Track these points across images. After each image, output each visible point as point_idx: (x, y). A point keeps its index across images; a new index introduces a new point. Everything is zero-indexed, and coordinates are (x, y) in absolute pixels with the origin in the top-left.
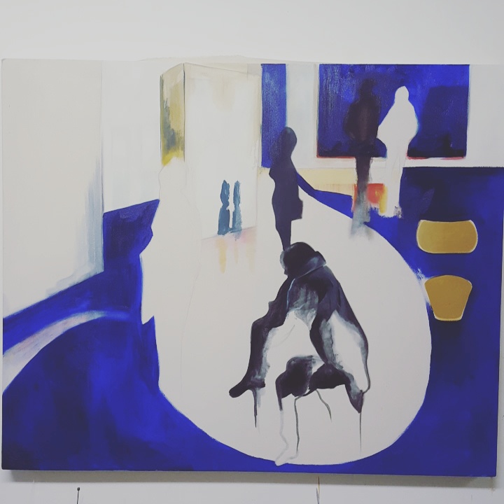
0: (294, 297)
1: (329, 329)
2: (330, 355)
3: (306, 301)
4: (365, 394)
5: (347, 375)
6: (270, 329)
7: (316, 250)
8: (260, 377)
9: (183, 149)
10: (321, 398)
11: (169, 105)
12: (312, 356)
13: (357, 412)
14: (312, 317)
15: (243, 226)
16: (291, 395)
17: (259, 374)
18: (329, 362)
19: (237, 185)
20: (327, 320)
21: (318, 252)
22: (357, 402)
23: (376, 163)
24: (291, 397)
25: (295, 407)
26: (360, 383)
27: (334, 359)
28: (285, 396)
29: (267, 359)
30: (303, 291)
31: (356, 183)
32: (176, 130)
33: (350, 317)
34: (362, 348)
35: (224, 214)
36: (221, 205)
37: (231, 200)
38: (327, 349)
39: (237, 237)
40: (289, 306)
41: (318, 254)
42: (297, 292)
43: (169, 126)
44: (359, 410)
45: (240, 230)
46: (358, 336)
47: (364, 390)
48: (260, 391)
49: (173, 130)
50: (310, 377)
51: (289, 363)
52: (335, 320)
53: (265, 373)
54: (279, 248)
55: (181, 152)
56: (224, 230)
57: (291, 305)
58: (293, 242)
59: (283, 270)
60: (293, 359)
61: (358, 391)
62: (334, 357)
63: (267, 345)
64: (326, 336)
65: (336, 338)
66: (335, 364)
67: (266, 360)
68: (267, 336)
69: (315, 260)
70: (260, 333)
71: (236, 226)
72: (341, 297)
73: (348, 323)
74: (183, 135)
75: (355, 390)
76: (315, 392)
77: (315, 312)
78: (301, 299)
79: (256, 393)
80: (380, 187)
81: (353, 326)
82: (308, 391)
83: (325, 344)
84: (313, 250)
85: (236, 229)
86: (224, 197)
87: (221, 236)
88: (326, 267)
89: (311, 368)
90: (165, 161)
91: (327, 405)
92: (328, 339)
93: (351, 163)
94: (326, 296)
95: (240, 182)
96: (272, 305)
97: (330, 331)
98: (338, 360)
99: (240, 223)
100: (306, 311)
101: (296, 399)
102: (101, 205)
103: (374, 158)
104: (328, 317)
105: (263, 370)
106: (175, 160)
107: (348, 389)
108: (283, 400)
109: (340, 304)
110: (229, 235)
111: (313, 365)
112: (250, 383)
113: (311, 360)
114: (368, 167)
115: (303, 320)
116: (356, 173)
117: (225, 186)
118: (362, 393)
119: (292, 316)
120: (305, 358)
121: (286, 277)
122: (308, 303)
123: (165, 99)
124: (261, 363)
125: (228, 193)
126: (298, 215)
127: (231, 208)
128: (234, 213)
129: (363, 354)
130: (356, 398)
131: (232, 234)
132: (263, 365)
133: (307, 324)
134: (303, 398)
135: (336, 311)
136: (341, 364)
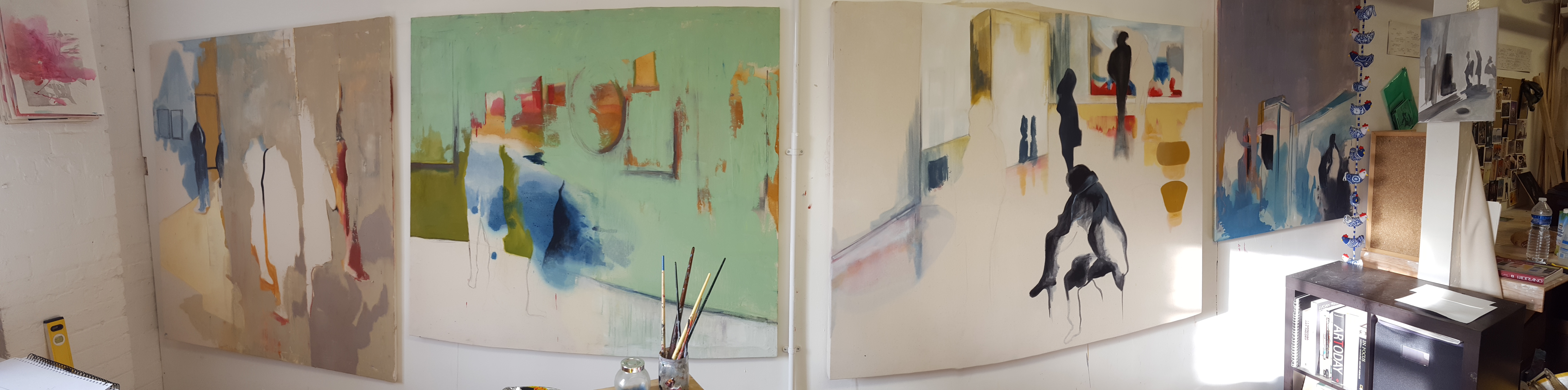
0: (1077, 209)
1: (1101, 231)
2: (1101, 252)
3: (1085, 212)
4: (1126, 276)
5: (1113, 265)
6: (1059, 237)
7: (1091, 170)
8: (1052, 277)
9: (990, 88)
10: (1096, 286)
11: (978, 48)
12: (1089, 254)
13: (1120, 290)
14: (1089, 224)
15: (1039, 154)
16: (1075, 287)
17: (1052, 275)
18: (1101, 257)
19: (1033, 119)
20: (1100, 225)
21: (1093, 172)
22: (1120, 284)
23: (1129, 100)
24: (1075, 288)
25: (1078, 295)
26: (1122, 269)
27: (1105, 254)
28: (1070, 288)
29: (1058, 262)
30: (1082, 204)
31: (1117, 115)
32: (984, 71)
33: (1115, 221)
34: (1123, 243)
35: (1023, 144)
36: (1021, 137)
37: (1029, 132)
38: (1099, 247)
39: (1034, 164)
40: (1073, 217)
41: (1093, 173)
42: (1079, 205)
43: (978, 68)
44: (1121, 289)
45: (1036, 158)
46: (1121, 233)
47: (1125, 273)
48: (1053, 288)
49: (981, 71)
50: (1088, 271)
51: (1074, 262)
52: (1105, 224)
53: (1056, 274)
54: (1065, 171)
55: (988, 91)
56: (1024, 159)
57: (1075, 217)
58: (1075, 164)
59: (1068, 189)
60: (1076, 259)
61: (1121, 275)
62: (1104, 252)
63: (1057, 250)
64: (1098, 237)
65: (1106, 237)
66: (1105, 257)
67: (1056, 263)
68: (1057, 243)
69: (1090, 178)
70: (1052, 242)
71: (1033, 154)
72: (1109, 205)
73: (1114, 225)
74: (990, 76)
75: (1118, 275)
76: (1092, 281)
77: (1091, 220)
78: (1082, 210)
79: (1049, 290)
80: (1132, 118)
81: (1117, 226)
82: (1087, 281)
83: (1098, 244)
84: (1089, 170)
85: (1034, 158)
86: (1023, 130)
87: (1021, 164)
88: (1099, 183)
89: (1089, 263)
90: (974, 100)
91: (1100, 290)
92: (1100, 239)
93: (1113, 100)
94: (1099, 206)
95: (1036, 116)
96: (1061, 218)
97: (1102, 232)
98: (1107, 255)
99: (1036, 151)
100: (1085, 220)
101: (1079, 290)
102: (919, 142)
103: (1128, 96)
104: (1100, 222)
105: (1054, 272)
106: (983, 100)
107: (1114, 274)
108: (1070, 292)
109: (1108, 211)
110: (1027, 163)
111: (1090, 261)
112: (1045, 284)
113: (1089, 258)
114: (1125, 102)
115: (1083, 227)
116: (1117, 107)
117: (1024, 120)
118: (1123, 276)
119: (1075, 224)
120: (1085, 256)
121: (1070, 194)
122: (1086, 213)
123: (975, 42)
124: (1053, 266)
125: (1027, 126)
126: (1078, 142)
127: (1029, 139)
128: (1031, 143)
129: (1123, 247)
130: (1119, 280)
131: (1030, 161)
132: (1055, 268)
133: (1086, 230)
134: (1083, 288)
135: (1105, 217)
136: (1109, 257)
